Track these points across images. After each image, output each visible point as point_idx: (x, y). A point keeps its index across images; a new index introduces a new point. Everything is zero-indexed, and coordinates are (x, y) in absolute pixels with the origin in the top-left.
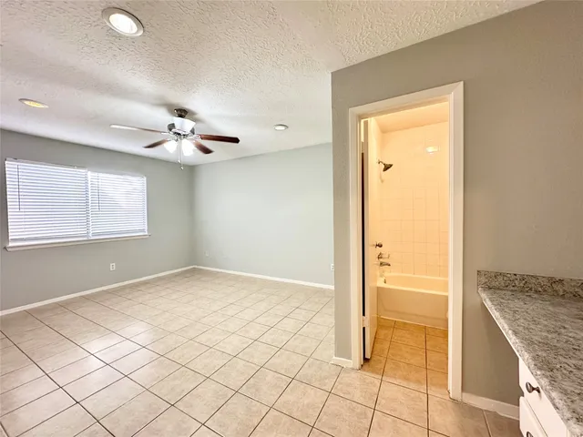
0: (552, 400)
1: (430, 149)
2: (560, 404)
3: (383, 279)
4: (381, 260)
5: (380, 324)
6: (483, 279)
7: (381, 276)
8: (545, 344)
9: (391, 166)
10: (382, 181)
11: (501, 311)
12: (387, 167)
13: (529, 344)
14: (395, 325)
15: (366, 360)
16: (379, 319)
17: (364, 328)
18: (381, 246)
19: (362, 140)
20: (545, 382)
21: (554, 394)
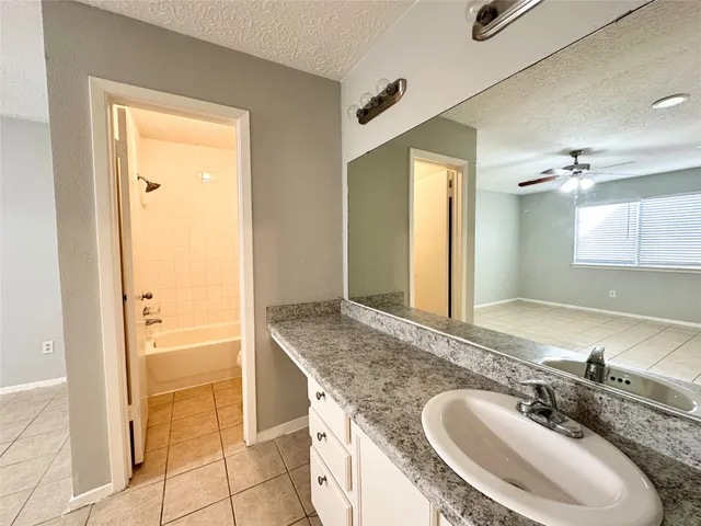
0: (334, 397)
1: (206, 176)
2: (339, 397)
3: (152, 343)
4: (148, 317)
5: (153, 406)
6: (271, 315)
7: (149, 339)
8: (322, 356)
9: (158, 186)
10: (144, 206)
11: (289, 339)
12: (151, 187)
13: (313, 360)
14: (175, 399)
15: (136, 467)
16: (150, 400)
17: (131, 423)
18: (149, 297)
19: (117, 137)
20: (328, 386)
21: (335, 392)
